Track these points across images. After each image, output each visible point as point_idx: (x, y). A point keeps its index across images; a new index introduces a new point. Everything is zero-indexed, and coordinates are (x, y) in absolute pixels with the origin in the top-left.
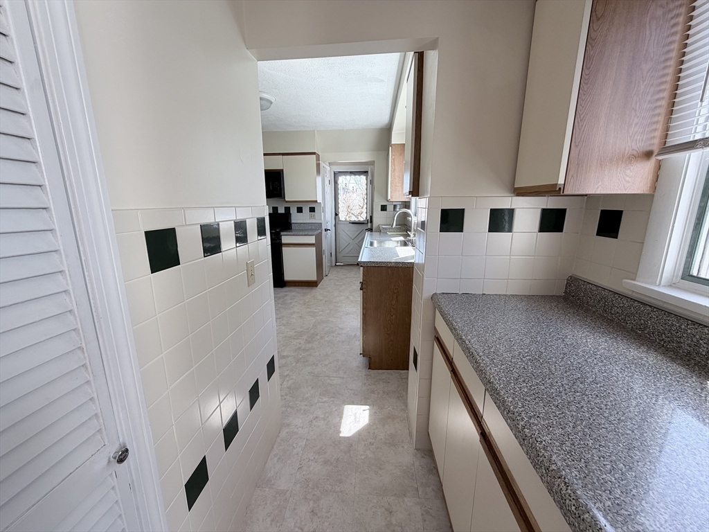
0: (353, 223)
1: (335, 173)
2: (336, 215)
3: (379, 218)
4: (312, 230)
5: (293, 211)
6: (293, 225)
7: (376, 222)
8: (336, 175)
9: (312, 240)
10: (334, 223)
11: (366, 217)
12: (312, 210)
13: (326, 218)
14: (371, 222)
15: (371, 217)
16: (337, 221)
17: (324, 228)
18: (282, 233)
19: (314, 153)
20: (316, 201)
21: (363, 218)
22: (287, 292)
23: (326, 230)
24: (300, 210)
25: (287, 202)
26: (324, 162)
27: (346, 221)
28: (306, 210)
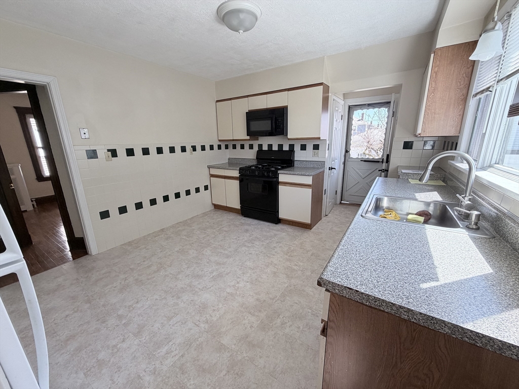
0: (365, 161)
1: (349, 107)
2: (347, 152)
3: (399, 158)
4: (314, 168)
5: (297, 148)
6: (295, 163)
7: (394, 162)
8: (351, 109)
9: (309, 180)
10: (343, 160)
11: (383, 156)
12: (316, 147)
13: (332, 155)
14: (388, 161)
15: (388, 156)
16: (347, 158)
17: (327, 166)
18: (279, 172)
19: (321, 84)
20: (319, 138)
21: (377, 155)
22: (278, 231)
23: (331, 169)
24: (303, 147)
25: (289, 139)
26: (335, 94)
27: (357, 158)
28: (310, 147)
